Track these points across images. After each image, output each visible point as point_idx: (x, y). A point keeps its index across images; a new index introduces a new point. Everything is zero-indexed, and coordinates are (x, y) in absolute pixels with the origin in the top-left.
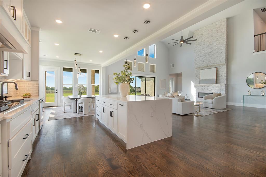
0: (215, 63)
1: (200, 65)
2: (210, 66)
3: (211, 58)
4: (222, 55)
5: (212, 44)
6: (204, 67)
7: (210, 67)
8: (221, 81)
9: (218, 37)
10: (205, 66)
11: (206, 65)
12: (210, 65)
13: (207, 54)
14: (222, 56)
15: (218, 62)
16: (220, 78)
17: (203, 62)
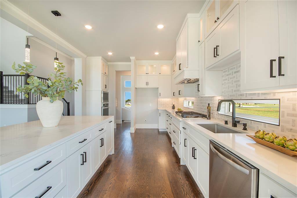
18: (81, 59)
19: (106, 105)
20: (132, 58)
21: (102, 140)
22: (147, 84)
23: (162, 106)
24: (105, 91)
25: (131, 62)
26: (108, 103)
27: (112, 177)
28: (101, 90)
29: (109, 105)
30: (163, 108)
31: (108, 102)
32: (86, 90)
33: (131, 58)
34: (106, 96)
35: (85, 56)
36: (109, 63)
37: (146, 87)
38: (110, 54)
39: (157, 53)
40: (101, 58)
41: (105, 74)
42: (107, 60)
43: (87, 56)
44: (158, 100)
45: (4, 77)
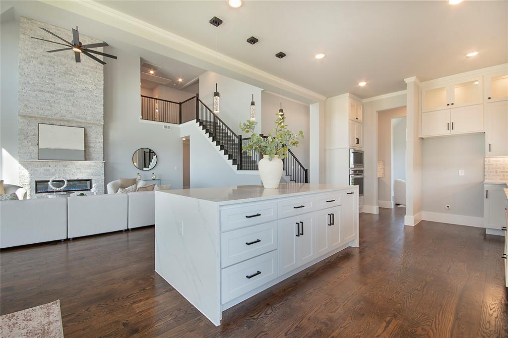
0: (82, 119)
1: (41, 112)
2: (68, 121)
3: (72, 105)
4: (96, 106)
5: (74, 75)
6: (49, 119)
7: (66, 123)
8: (93, 155)
9: (88, 68)
10: (54, 117)
11: (58, 117)
12: (71, 119)
13: (60, 92)
14: (96, 108)
15: (88, 118)
16: (92, 150)
17: (49, 108)
18: (318, 104)
19: (357, 172)
20: (410, 80)
21: (331, 216)
22: (450, 126)
23: (498, 176)
24: (357, 148)
25: (405, 88)
26: (362, 169)
27: (344, 273)
28: (349, 147)
29: (365, 173)
30: (500, 179)
31: (363, 167)
32: (325, 150)
33: (407, 80)
34: (359, 157)
35: (323, 98)
36: (365, 101)
37: (448, 133)
38: (362, 84)
39: (473, 54)
40: (348, 95)
41: (357, 120)
42: (358, 96)
43: (327, 98)
44: (484, 161)
45: (243, 141)
